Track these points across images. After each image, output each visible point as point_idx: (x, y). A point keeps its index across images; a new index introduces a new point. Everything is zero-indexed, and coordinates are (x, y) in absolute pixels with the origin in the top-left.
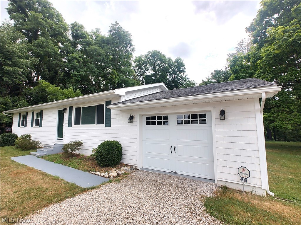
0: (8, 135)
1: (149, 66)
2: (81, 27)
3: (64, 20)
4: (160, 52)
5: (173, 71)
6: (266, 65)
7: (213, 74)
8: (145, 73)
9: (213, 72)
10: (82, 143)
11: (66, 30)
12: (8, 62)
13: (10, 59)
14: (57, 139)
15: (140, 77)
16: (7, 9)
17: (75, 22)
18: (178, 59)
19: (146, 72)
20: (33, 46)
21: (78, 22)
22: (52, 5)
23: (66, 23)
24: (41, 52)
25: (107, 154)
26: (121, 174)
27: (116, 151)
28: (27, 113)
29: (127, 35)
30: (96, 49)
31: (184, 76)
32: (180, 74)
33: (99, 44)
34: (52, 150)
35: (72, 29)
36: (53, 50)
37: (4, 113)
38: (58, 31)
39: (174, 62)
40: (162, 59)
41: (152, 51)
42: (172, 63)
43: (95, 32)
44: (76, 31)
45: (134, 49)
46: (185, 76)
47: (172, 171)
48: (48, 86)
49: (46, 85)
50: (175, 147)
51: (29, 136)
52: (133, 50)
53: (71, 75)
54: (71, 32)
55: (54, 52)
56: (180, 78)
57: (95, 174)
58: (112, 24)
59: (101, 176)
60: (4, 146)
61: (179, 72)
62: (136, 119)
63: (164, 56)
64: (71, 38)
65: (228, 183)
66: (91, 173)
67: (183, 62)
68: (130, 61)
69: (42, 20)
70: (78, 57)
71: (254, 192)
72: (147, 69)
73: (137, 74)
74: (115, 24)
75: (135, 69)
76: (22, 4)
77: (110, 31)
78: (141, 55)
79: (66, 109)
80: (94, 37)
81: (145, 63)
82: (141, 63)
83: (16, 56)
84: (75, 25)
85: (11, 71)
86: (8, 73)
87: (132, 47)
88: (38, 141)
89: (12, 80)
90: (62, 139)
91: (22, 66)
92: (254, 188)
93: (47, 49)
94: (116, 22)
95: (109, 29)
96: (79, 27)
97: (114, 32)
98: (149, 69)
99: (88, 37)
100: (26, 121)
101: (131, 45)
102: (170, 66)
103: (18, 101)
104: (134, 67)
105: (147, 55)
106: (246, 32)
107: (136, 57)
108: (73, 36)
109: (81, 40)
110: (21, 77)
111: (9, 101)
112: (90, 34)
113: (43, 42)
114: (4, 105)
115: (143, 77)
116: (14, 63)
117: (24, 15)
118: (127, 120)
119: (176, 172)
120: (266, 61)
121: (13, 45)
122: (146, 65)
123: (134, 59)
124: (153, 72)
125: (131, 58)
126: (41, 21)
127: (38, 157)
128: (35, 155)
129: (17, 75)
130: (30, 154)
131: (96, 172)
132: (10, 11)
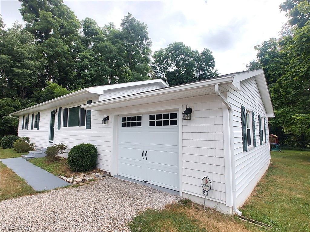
0: (10, 138)
1: (171, 61)
2: (93, 23)
3: (77, 17)
4: (183, 44)
5: (200, 65)
6: (298, 51)
7: (249, 66)
8: (167, 70)
9: (249, 65)
10: (67, 147)
11: (77, 27)
12: (18, 64)
13: (20, 61)
14: (50, 142)
15: (161, 74)
16: (20, 10)
17: (87, 18)
18: (205, 51)
19: (168, 68)
20: (43, 46)
21: (89, 18)
22: (63, 2)
23: (78, 20)
24: (51, 52)
25: (77, 158)
26: (87, 180)
27: (88, 155)
28: (29, 115)
29: (142, 27)
30: (107, 45)
31: (213, 71)
32: (209, 69)
33: (112, 40)
34: (40, 153)
35: (84, 25)
36: (62, 50)
37: (10, 116)
38: (69, 29)
39: (200, 55)
40: (186, 52)
41: (174, 43)
42: (199, 56)
43: (109, 26)
44: (88, 27)
45: (150, 42)
46: (216, 71)
47: (143, 180)
48: (56, 87)
49: (54, 86)
50: (147, 152)
51: (27, 139)
52: (150, 44)
53: (82, 75)
54: (82, 29)
55: (63, 52)
56: (209, 74)
57: (62, 179)
58: (125, 16)
59: (67, 181)
60: (6, 148)
61: (207, 67)
62: (111, 120)
63: (188, 49)
64: (83, 35)
65: (193, 196)
66: (60, 177)
67: (211, 54)
68: (148, 57)
69: (52, 20)
70: (88, 56)
71: (218, 210)
72: (169, 65)
73: (158, 70)
74: (128, 15)
75: (155, 65)
76: (33, 4)
77: (123, 24)
78: (161, 49)
79: (56, 110)
80: (108, 33)
81: (166, 58)
82: (161, 58)
83: (25, 58)
84: (87, 22)
85: (20, 73)
86: (17, 75)
87: (148, 41)
88: (33, 144)
89: (22, 83)
90: (53, 142)
91: (31, 68)
92: (218, 204)
93: (57, 49)
94: (129, 14)
95: (122, 22)
96: (91, 23)
97: (127, 25)
98: (171, 64)
99: (100, 33)
100: (28, 123)
101: (147, 39)
102: (197, 59)
103: (28, 104)
104: (154, 63)
105: (168, 49)
106: (281, 11)
107: (156, 52)
108: (86, 33)
109: (94, 36)
110: (31, 79)
111: (19, 104)
112: (103, 29)
113: (53, 42)
114: (14, 108)
115: (164, 74)
116: (23, 65)
117: (35, 15)
118: (101, 121)
119: (147, 181)
120: (298, 46)
121: (22, 47)
122: (168, 60)
123: (153, 54)
124: (176, 68)
125: (150, 53)
126: (50, 20)
127: (26, 160)
128: (24, 158)
129: (27, 77)
130: (21, 156)
131: (64, 176)
132: (23, 12)
